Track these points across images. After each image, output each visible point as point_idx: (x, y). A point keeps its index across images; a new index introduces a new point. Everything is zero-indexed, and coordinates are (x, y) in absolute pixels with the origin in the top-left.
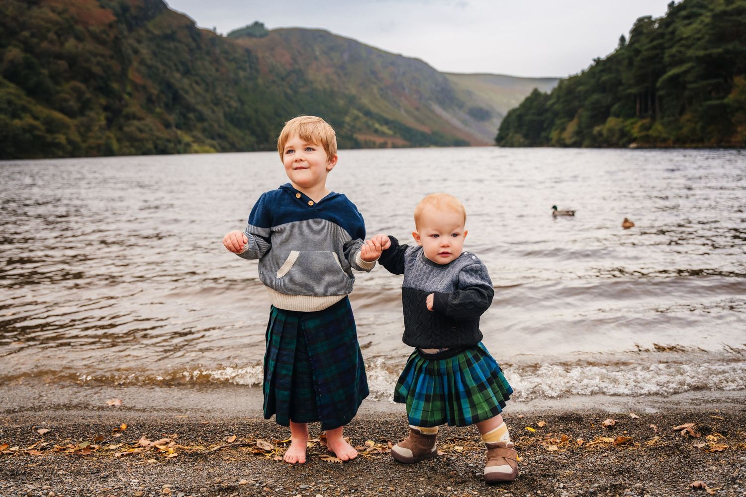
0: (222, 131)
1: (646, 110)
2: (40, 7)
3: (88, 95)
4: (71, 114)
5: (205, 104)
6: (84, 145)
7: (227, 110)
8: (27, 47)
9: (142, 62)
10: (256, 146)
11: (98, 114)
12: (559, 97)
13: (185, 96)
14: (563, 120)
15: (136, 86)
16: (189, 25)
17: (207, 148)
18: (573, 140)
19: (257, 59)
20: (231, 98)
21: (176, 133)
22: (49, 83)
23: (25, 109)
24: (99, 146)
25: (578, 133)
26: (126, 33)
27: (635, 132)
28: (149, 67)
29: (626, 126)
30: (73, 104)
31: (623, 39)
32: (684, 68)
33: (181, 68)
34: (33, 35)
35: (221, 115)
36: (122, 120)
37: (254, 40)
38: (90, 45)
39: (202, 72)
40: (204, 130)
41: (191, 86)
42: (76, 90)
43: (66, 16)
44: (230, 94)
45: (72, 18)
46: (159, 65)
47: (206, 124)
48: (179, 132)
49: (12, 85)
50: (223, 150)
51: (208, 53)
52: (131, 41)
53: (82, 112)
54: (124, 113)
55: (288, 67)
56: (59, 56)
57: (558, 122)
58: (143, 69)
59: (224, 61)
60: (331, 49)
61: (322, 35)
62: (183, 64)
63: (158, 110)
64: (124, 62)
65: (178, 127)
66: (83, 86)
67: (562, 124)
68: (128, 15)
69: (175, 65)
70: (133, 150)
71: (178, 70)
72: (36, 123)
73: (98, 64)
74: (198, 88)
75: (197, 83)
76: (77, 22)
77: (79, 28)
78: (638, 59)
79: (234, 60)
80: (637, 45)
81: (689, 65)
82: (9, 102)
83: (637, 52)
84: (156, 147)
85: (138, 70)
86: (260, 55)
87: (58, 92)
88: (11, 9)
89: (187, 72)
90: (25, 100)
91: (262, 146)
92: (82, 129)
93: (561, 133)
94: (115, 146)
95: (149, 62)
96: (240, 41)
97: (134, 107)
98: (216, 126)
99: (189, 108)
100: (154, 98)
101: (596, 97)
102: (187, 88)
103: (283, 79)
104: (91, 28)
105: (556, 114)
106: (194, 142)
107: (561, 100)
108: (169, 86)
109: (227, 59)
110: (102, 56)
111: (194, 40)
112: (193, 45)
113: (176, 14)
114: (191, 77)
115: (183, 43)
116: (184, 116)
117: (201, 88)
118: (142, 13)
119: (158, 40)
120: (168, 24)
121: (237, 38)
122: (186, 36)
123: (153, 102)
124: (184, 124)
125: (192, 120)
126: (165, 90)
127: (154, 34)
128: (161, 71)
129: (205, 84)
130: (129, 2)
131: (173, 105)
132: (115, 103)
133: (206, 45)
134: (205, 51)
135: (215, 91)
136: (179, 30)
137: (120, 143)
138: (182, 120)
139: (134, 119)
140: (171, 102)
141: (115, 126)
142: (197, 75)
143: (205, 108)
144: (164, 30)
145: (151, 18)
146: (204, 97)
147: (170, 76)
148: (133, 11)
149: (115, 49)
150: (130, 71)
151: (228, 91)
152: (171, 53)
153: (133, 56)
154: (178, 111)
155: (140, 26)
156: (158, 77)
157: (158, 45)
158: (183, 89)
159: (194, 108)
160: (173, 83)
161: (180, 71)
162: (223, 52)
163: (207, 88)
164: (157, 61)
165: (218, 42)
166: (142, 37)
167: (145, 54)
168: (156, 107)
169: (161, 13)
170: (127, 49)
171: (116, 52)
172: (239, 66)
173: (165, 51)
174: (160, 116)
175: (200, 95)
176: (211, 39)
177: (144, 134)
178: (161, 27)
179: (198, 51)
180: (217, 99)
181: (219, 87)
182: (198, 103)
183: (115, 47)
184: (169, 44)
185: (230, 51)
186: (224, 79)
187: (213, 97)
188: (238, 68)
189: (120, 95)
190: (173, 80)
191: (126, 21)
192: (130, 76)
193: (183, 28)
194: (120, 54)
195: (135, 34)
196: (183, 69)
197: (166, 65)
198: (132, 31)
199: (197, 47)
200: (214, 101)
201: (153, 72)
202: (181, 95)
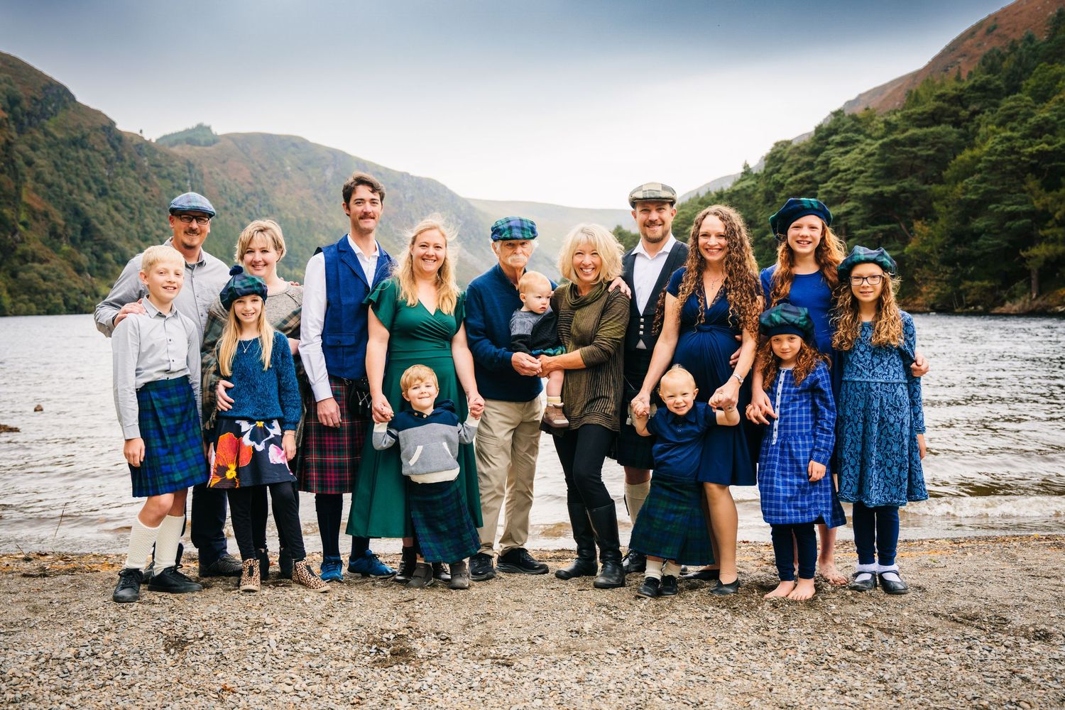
9: (38, 178)
13: (101, 227)
15: (32, 212)
16: (108, 128)
19: (202, 175)
21: (91, 281)
26: (15, 135)
28: (49, 186)
31: (746, 166)
32: (843, 208)
33: (94, 187)
36: (16, 262)
37: (197, 148)
39: (123, 193)
41: (108, 213)
46: (64, 183)
48: (94, 280)
51: (133, 167)
52: (22, 147)
54: (19, 252)
55: (247, 188)
58: (41, 186)
59: (155, 177)
60: (309, 163)
61: (295, 145)
62: (96, 180)
63: (64, 247)
64: (16, 174)
65: (93, 273)
68: (17, 109)
69: (86, 183)
70: (33, 306)
71: (90, 190)
74: (118, 216)
75: (116, 209)
79: (169, 175)
81: (851, 204)
84: (66, 302)
85: (35, 190)
86: (206, 170)
89: (103, 193)
95: (48, 178)
96: (176, 150)
97: (34, 242)
99: (106, 246)
100: (60, 230)
102: (102, 215)
103: (239, 205)
108: (77, 212)
109: (160, 175)
111: (113, 147)
112: (113, 155)
113: (87, 108)
114: (109, 201)
115: (98, 151)
116: (99, 258)
117: (123, 217)
118: (39, 107)
119: (62, 147)
120: (76, 124)
121: (172, 145)
122: (102, 141)
123: (58, 237)
124: (98, 268)
125: (110, 263)
126: (71, 218)
127: (55, 138)
128: (65, 191)
129: (129, 210)
130: (19, 91)
131: (82, 240)
132: (6, 237)
133: (130, 154)
134: (128, 163)
135: (142, 220)
136: (92, 134)
137: (12, 296)
138: (95, 263)
139: (33, 261)
140: (79, 236)
141: (5, 270)
142: (117, 197)
143: (129, 245)
144: (70, 131)
145: (52, 114)
146: (128, 230)
147: (79, 198)
148: (25, 104)
149: (6, 159)
150: (24, 191)
151: (161, 220)
152: (79, 166)
153: (25, 169)
154: (90, 250)
155: (35, 127)
156: (61, 200)
157: (61, 154)
158: (97, 217)
159: (113, 245)
160: (83, 208)
161: (94, 192)
162: (152, 165)
163: (131, 216)
164: (60, 176)
165: (146, 150)
166: (37, 140)
167: (42, 166)
168: (62, 243)
169: (66, 108)
170: (18, 158)
171: (6, 163)
172: (176, 184)
173: (72, 163)
174: (67, 256)
175: (121, 226)
176: (137, 145)
177: (49, 283)
178: (66, 128)
179: (118, 163)
180: (146, 232)
181: (148, 215)
182: (118, 238)
183: (6, 156)
184: (77, 152)
185: (163, 164)
186: (155, 204)
187: (139, 229)
188: (174, 187)
189: (14, 226)
190: (83, 205)
191: (14, 119)
192: (25, 198)
193: (97, 130)
194: (11, 167)
195: (28, 137)
196: (98, 190)
197: (72, 183)
198: (23, 133)
199: (118, 158)
200: (141, 234)
201: (54, 192)
202: (94, 226)
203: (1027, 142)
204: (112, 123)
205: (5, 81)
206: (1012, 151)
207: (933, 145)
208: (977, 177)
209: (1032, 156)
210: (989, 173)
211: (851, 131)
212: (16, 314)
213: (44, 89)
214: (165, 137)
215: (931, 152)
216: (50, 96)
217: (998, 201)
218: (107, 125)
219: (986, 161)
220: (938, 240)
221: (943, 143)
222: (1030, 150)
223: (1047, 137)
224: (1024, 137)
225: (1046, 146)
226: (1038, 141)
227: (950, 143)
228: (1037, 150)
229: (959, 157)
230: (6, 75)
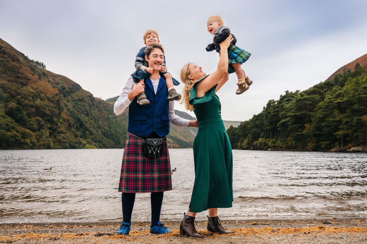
0: (100, 139)
1: (274, 136)
2: (27, 87)
3: (43, 123)
4: (34, 130)
5: (94, 128)
6: (38, 144)
7: (103, 130)
8: (19, 103)
9: (68, 110)
10: (114, 146)
11: (45, 130)
12: (240, 129)
13: (86, 124)
14: (242, 139)
15: (64, 120)
16: (91, 96)
17: (93, 146)
18: (246, 146)
20: (105, 125)
21: (80, 139)
22: (26, 117)
23: (13, 128)
24: (44, 144)
25: (248, 144)
26: (63, 98)
27: (270, 144)
28: (71, 112)
29: (267, 141)
30: (36, 126)
31: (264, 108)
32: (287, 120)
33: (85, 113)
34: (22, 98)
35: (100, 132)
36: (56, 134)
38: (46, 102)
39: (94, 115)
40: (92, 139)
41: (88, 120)
42: (37, 120)
43: (38, 90)
44: (105, 124)
45: (40, 91)
46: (76, 111)
47: (93, 136)
48: (81, 139)
49: (9, 118)
50: (100, 147)
51: (97, 107)
52: (64, 101)
53: (39, 130)
54: (58, 131)
56: (32, 106)
57: (240, 139)
58: (68, 113)
59: (104, 110)
62: (85, 111)
63: (73, 130)
64: (60, 109)
65: (81, 137)
66: (41, 119)
67: (242, 140)
68: (64, 91)
69: (82, 111)
70: (60, 146)
71: (83, 114)
72: (18, 134)
73: (49, 110)
74: (91, 121)
75: (91, 119)
76: (42, 93)
77: (42, 95)
78: (270, 116)
79: (108, 110)
80: (269, 110)
82: (7, 125)
83: (269, 113)
84: (70, 145)
85: (66, 113)
87: (29, 121)
88: (14, 87)
89: (87, 115)
90: (14, 124)
91: (117, 146)
92: (38, 137)
93: (241, 144)
94: (52, 144)
95: (71, 110)
97: (62, 128)
98: (98, 137)
99: (87, 129)
100: (72, 125)
101: (254, 129)
104: (48, 95)
105: (240, 136)
106: (88, 144)
107: (241, 130)
108: (79, 120)
109: (105, 110)
110: (51, 107)
111: (92, 102)
112: (91, 103)
113: (85, 91)
114: (89, 117)
115: (87, 103)
116: (84, 133)
117: (93, 121)
118: (71, 90)
119: (76, 101)
120: (81, 95)
121: (110, 101)
122: (88, 100)
123: (71, 127)
124: (84, 136)
125: (88, 134)
126: (77, 121)
127: (75, 99)
128: (76, 114)
129: (94, 119)
130: (65, 86)
131: (80, 128)
132: (54, 126)
133: (96, 104)
134: (96, 106)
135: (98, 122)
136: (86, 98)
137: (54, 143)
138: (83, 134)
139: (62, 133)
140: (79, 127)
141: (53, 136)
142: (91, 116)
143: (94, 129)
144: (79, 97)
145: (74, 92)
146: (94, 125)
147: (80, 116)
148: (67, 89)
149: (57, 104)
150: (62, 113)
151: (104, 123)
152: (81, 107)
153: (64, 107)
154: (82, 130)
155: (69, 96)
156: (74, 116)
157: (76, 103)
158: (85, 121)
159: (89, 129)
160: (81, 119)
161: (84, 114)
162: (103, 107)
163: (95, 121)
164: (75, 109)
165: (101, 103)
166: (69, 100)
167: (70, 107)
168: (72, 128)
169: (79, 90)
170: (62, 104)
171: (57, 106)
172: (110, 112)
173: (79, 106)
174: (73, 132)
175: (92, 124)
176: (99, 101)
177: (65, 140)
178: (78, 96)
179: (93, 106)
180: (99, 126)
181: (100, 121)
182: (91, 127)
183: (57, 103)
184: (81, 103)
185: (107, 107)
186: (103, 118)
187: (97, 125)
188: (109, 113)
189: (57, 123)
190: (81, 118)
191: (63, 93)
192: (62, 115)
193: (87, 97)
194: (59, 107)
195: (66, 98)
196: (86, 113)
197: (78, 112)
198: (65, 97)
199: (93, 105)
200: (98, 126)
201: (72, 114)
202: (84, 124)
203: (335, 99)
204: (92, 95)
205: (62, 83)
206: (331, 102)
207: (311, 100)
208: (322, 110)
209: (336, 103)
210: (325, 109)
211: (291, 97)
212: (55, 149)
213: (72, 85)
214: (109, 99)
215: (311, 103)
216: (74, 87)
217: (328, 117)
218: (90, 95)
219: (324, 105)
220: (312, 129)
221: (315, 100)
222: (336, 102)
223: (341, 98)
224: (334, 98)
225: (340, 101)
226: (338, 99)
227: (317, 100)
228: (338, 102)
229: (319, 104)
230: (62, 81)
